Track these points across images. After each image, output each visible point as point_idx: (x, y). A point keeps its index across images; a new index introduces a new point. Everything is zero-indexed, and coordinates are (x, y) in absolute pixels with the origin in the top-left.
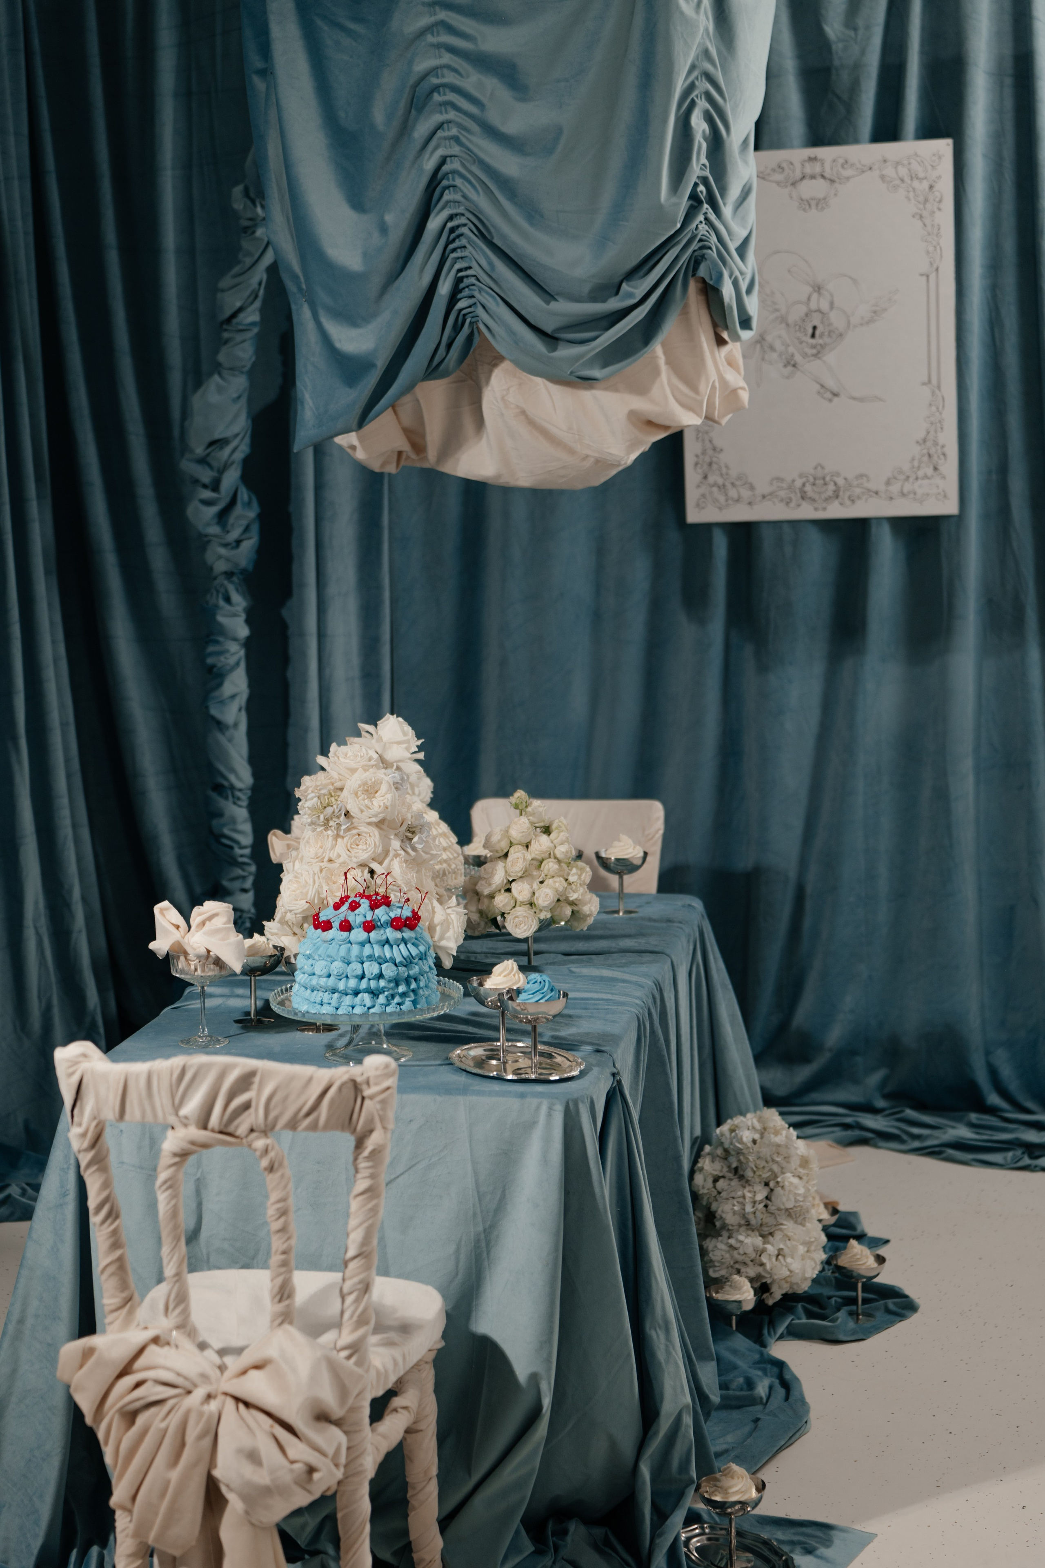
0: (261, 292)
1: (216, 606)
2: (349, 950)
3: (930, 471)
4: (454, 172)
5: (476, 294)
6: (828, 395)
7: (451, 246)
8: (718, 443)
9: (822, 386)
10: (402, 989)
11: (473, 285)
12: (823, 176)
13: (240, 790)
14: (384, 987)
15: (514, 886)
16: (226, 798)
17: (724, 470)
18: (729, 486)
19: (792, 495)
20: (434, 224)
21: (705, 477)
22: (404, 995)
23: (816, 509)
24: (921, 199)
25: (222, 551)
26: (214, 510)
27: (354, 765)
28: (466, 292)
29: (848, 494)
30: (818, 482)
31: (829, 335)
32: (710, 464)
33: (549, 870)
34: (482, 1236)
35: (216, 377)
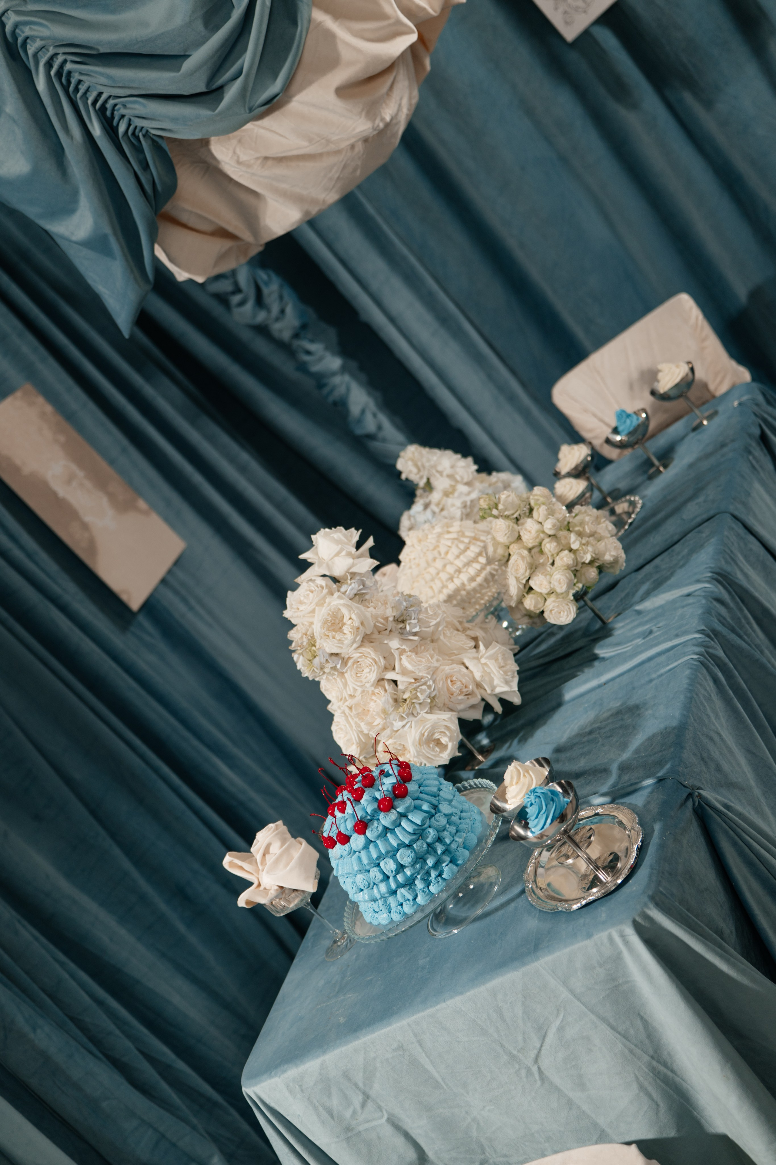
1: (306, 363)
2: (360, 859)
4: (16, 26)
5: (123, 111)
7: (71, 89)
10: (430, 862)
11: (115, 105)
14: (412, 875)
15: (532, 583)
20: (41, 84)
22: (437, 865)
25: (279, 325)
26: (249, 306)
27: (310, 608)
28: (117, 115)
33: (550, 551)
34: (654, 1063)
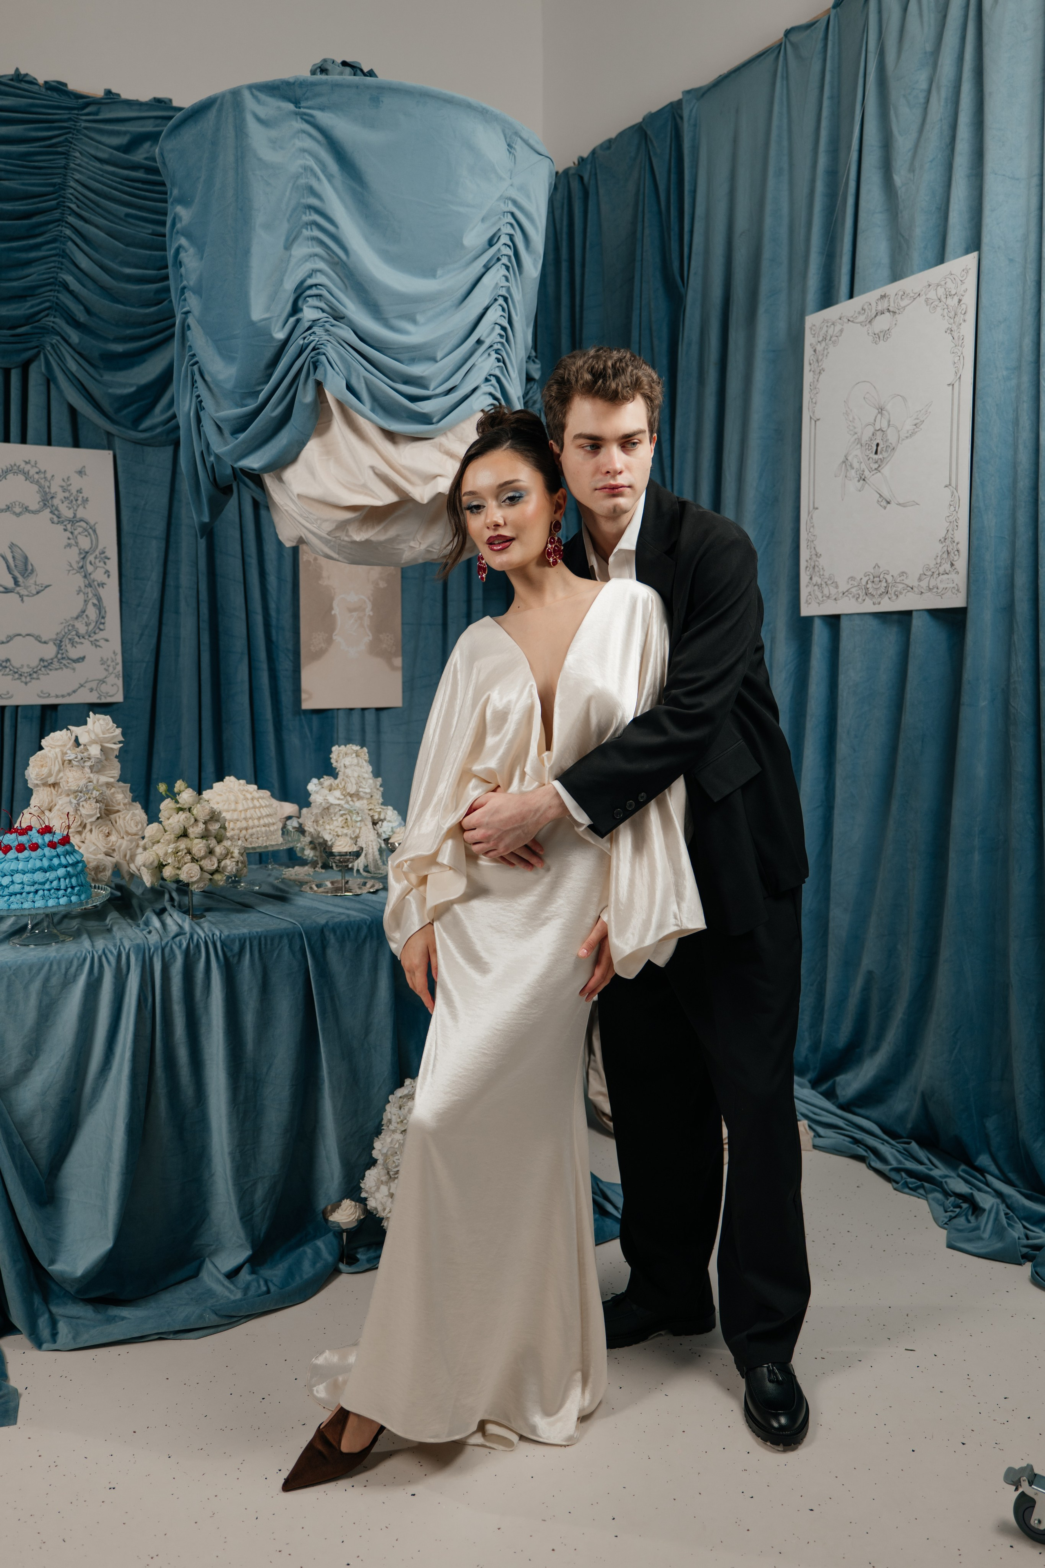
3: (947, 566)
6: (884, 503)
8: (819, 550)
9: (881, 496)
12: (889, 310)
17: (821, 573)
18: (824, 585)
19: (860, 592)
21: (811, 579)
23: (874, 604)
24: (952, 314)
29: (895, 589)
30: (875, 579)
31: (886, 451)
32: (814, 568)
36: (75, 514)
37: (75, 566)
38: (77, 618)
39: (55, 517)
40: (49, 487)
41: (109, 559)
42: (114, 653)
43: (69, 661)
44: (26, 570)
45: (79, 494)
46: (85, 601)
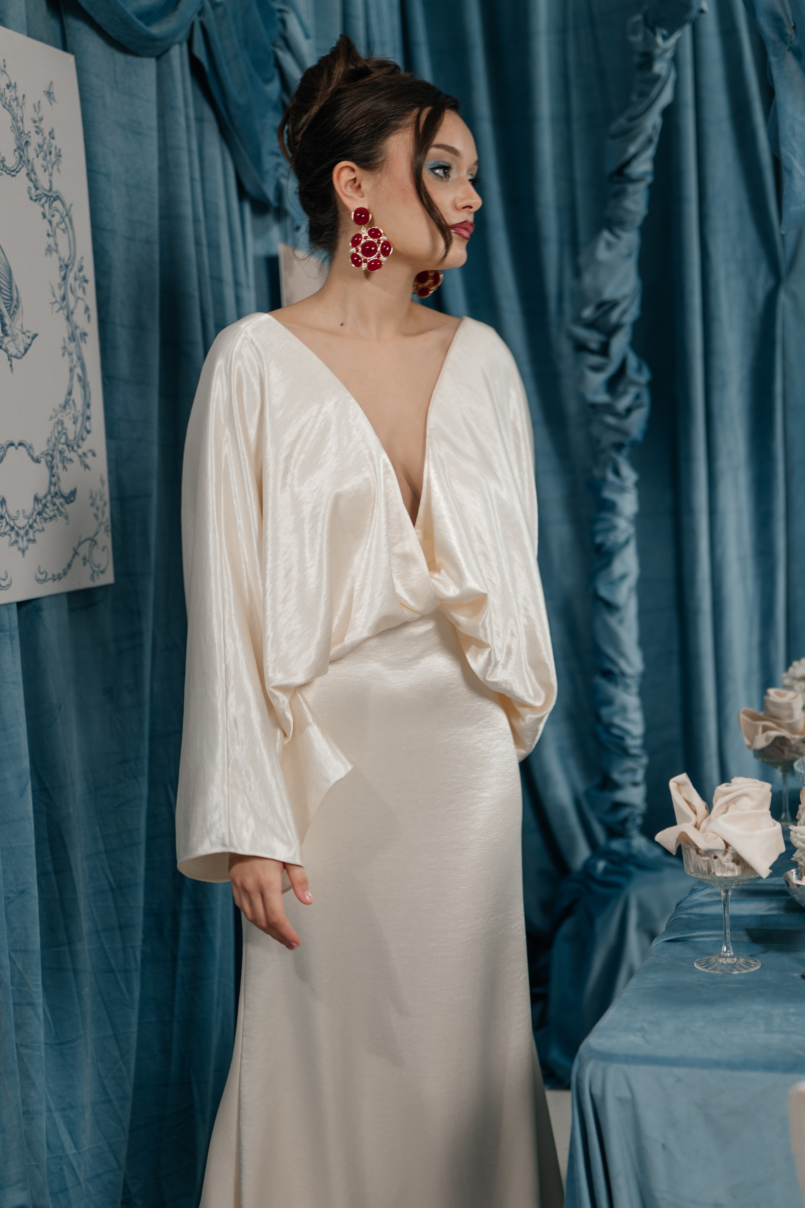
0: (656, 139)
1: (604, 480)
13: (631, 677)
16: (616, 684)
25: (611, 420)
35: (606, 235)
36: (50, 182)
37: (59, 294)
38: (64, 407)
39: (31, 185)
40: (22, 120)
41: (86, 281)
42: (102, 481)
43: (61, 500)
44: (12, 299)
45: (52, 140)
46: (71, 370)
